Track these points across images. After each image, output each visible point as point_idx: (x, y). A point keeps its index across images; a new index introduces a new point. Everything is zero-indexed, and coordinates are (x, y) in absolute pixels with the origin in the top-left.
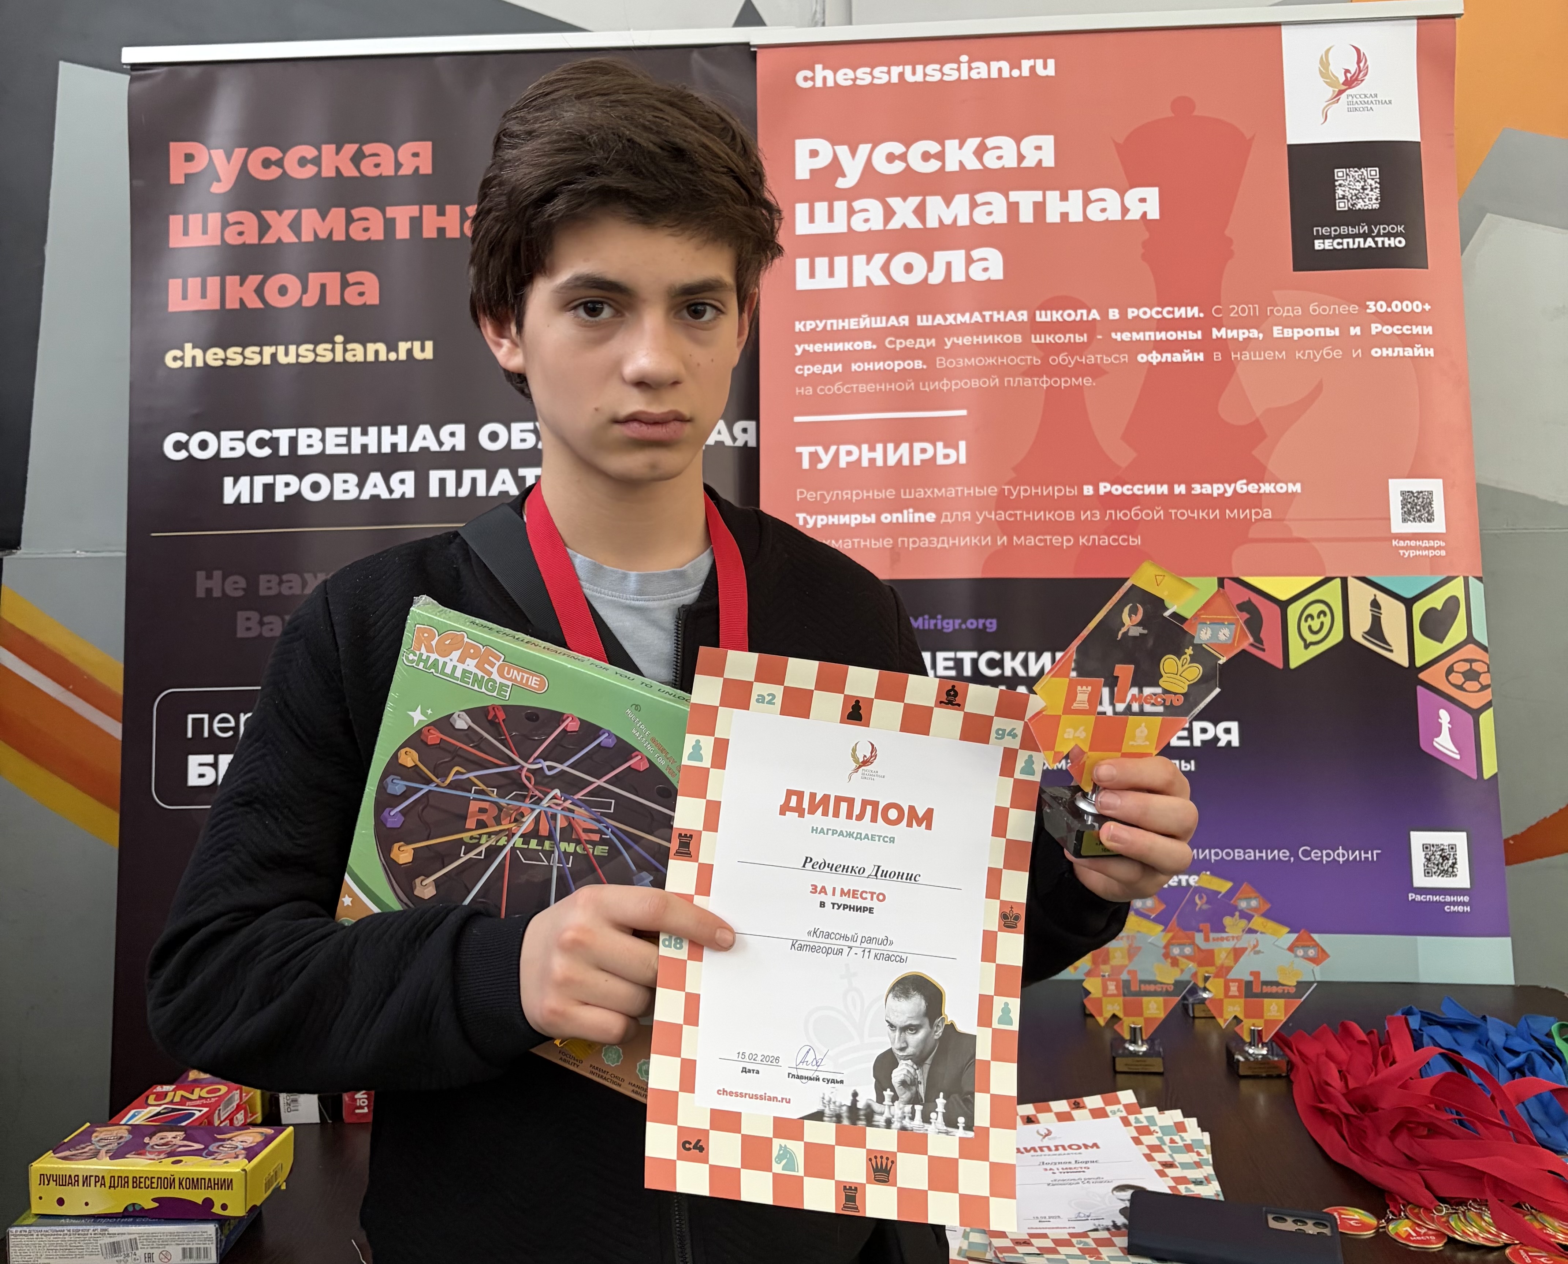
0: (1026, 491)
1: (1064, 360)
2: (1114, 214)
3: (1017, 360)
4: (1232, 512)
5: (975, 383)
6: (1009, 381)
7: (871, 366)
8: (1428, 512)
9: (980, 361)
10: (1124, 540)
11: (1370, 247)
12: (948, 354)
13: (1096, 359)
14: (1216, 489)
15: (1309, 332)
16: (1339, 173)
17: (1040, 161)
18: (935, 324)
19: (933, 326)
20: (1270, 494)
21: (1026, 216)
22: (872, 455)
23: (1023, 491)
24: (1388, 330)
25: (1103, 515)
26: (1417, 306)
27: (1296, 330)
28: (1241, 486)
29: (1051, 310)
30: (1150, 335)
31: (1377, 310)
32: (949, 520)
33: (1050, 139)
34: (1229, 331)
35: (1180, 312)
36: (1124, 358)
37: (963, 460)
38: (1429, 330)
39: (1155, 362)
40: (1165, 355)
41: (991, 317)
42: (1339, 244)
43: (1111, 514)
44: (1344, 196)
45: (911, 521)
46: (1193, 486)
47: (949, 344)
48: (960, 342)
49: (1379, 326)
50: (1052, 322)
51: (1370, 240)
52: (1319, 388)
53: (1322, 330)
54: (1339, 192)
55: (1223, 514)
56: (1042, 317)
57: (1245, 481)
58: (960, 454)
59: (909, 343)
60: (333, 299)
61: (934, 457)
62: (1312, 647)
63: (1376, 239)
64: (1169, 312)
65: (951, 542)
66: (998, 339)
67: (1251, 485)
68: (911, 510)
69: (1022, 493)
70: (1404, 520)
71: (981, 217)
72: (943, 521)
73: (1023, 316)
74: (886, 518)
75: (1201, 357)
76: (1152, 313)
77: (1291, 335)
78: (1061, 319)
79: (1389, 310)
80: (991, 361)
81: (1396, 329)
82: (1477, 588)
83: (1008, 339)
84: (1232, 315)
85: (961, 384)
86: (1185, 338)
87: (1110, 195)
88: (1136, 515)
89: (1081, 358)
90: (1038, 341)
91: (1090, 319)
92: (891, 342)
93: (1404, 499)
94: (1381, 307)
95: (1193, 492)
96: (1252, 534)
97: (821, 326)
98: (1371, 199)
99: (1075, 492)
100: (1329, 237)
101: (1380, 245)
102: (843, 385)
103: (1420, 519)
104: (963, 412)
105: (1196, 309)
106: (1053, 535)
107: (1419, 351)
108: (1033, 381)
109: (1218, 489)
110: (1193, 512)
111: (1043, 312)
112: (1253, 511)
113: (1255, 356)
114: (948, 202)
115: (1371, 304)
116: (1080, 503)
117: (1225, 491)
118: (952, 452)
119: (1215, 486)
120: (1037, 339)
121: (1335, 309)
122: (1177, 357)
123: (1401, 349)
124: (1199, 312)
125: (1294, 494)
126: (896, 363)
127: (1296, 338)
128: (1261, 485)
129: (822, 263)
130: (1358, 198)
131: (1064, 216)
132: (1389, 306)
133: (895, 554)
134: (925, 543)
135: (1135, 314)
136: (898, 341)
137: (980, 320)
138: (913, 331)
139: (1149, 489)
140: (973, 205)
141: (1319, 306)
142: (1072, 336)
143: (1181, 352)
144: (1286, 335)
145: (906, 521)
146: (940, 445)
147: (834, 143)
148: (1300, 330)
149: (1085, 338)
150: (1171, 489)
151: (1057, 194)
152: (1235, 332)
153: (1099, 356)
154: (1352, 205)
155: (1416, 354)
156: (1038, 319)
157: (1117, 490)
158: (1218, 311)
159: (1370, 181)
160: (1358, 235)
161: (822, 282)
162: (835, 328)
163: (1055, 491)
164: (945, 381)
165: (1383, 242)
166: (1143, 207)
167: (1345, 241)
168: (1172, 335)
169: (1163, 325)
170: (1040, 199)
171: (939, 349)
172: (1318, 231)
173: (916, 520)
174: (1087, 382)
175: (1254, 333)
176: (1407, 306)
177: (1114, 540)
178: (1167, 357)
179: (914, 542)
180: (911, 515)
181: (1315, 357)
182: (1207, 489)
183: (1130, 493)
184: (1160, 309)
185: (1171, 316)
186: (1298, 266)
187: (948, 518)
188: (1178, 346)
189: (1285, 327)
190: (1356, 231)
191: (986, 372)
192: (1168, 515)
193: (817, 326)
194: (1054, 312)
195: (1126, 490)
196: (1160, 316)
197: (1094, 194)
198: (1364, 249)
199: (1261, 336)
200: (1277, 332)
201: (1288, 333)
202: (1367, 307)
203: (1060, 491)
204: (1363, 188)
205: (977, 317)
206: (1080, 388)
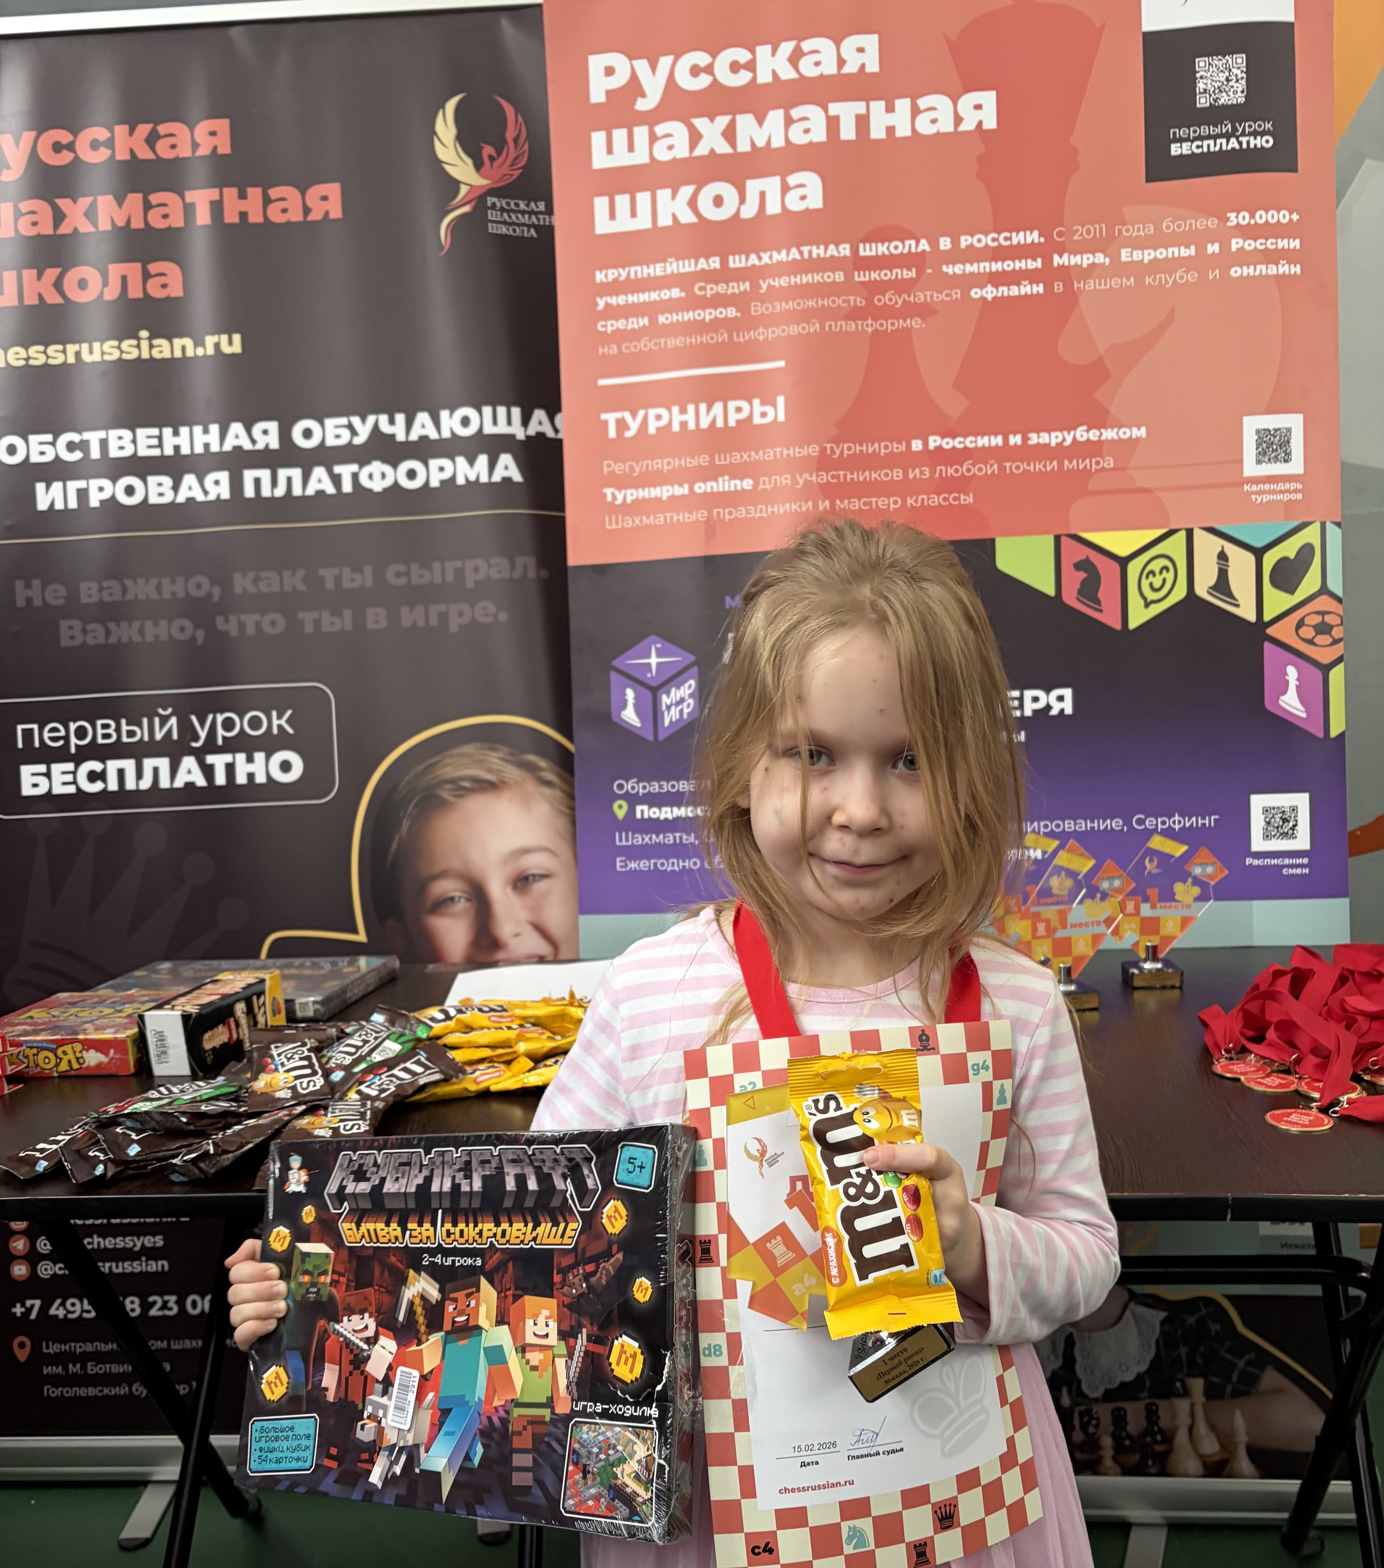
0: (849, 449)
1: (890, 300)
2: (946, 125)
3: (839, 302)
4: (1070, 462)
5: (793, 330)
6: (830, 326)
7: (680, 318)
8: (1285, 452)
9: (799, 304)
10: (955, 499)
11: (1233, 149)
12: (762, 299)
13: (925, 296)
14: (1053, 438)
15: (1161, 254)
16: (1201, 63)
17: (863, 66)
18: (749, 264)
19: (746, 268)
20: (1113, 440)
21: (848, 132)
22: (684, 418)
23: (846, 449)
24: (1250, 245)
25: (932, 473)
26: (1284, 217)
27: (1146, 252)
28: (1081, 434)
29: (876, 242)
30: (985, 267)
31: (1238, 223)
32: (768, 487)
33: (875, 38)
34: (1072, 257)
35: (1018, 238)
36: (957, 294)
37: (781, 418)
38: (1296, 244)
39: (989, 297)
40: (1001, 289)
41: (810, 252)
42: (1198, 147)
43: (941, 471)
44: (1205, 90)
45: (727, 489)
46: (1030, 435)
47: (764, 286)
48: (777, 284)
49: (1241, 241)
50: (877, 255)
51: (1233, 140)
52: (1171, 315)
53: (1176, 250)
54: (1201, 86)
55: (1061, 465)
56: (867, 251)
57: (1085, 428)
58: (778, 411)
59: (721, 288)
60: (135, 292)
61: (751, 416)
62: (1152, 606)
63: (1241, 139)
64: (1006, 239)
65: (770, 510)
66: (817, 278)
67: (1092, 432)
68: (726, 478)
69: (846, 452)
70: (1259, 462)
71: (797, 137)
72: (761, 487)
73: (845, 250)
74: (700, 488)
75: (1040, 289)
76: (987, 240)
77: (1141, 258)
78: (886, 253)
79: (1252, 222)
80: (811, 303)
81: (1259, 244)
82: (1334, 534)
83: (829, 277)
84: (1075, 238)
85: (778, 332)
86: (1024, 267)
87: (941, 102)
88: (969, 470)
89: (909, 296)
90: (862, 279)
91: (919, 250)
92: (701, 289)
93: (1259, 438)
94: (1244, 218)
95: (1030, 442)
96: (1092, 485)
97: (624, 274)
98: (1235, 92)
99: (903, 448)
100: (1187, 140)
101: (1245, 146)
102: (650, 341)
103: (1276, 460)
104: (781, 364)
105: (1036, 233)
106: (879, 497)
107: (1284, 268)
108: (857, 325)
109: (1057, 437)
110: (1029, 465)
111: (867, 245)
112: (1094, 461)
113: (1100, 285)
114: (760, 121)
115: (1232, 216)
116: (908, 460)
117: (1064, 440)
118: (769, 409)
119: (1053, 434)
120: (860, 277)
121: (1191, 224)
122: (1014, 291)
123: (1264, 267)
124: (1040, 236)
125: (1138, 439)
126: (707, 311)
127: (1146, 261)
128: (1103, 431)
129: (622, 201)
130: (1221, 91)
131: (890, 130)
132: (1252, 216)
133: (710, 526)
134: (741, 513)
135: (969, 243)
136: (708, 287)
137: (798, 257)
138: (725, 275)
139: (983, 441)
140: (789, 121)
141: (1173, 222)
142: (899, 271)
143: (1018, 285)
144: (1135, 258)
145: (721, 490)
146: (756, 402)
147: (631, 58)
148: (1152, 251)
149: (913, 274)
150: (1006, 440)
151: (881, 104)
152: (1079, 257)
153: (928, 293)
154: (1215, 100)
155: (1281, 272)
156: (862, 253)
157: (948, 443)
158: (1060, 234)
159: (1235, 71)
160: (1221, 136)
161: (624, 224)
162: (639, 276)
163: (880, 448)
164: (761, 330)
165: (1248, 143)
166: (978, 115)
167: (1205, 143)
168: (1009, 266)
169: (999, 254)
170: (863, 111)
171: (754, 294)
172: (1175, 133)
173: (732, 489)
174: (916, 323)
175: (1100, 258)
176: (1272, 217)
177: (945, 499)
178: (1003, 291)
179: (730, 513)
180: (726, 483)
181: (1167, 282)
182: (1044, 438)
183: (962, 446)
184: (995, 235)
185: (1008, 243)
186: (1152, 176)
187: (766, 484)
188: (1014, 278)
189: (1134, 248)
190: (1218, 130)
191: (805, 316)
192: (1002, 468)
193: (620, 275)
194: (880, 245)
195: (957, 443)
196: (996, 244)
197: (923, 103)
198: (1227, 151)
199: (1107, 260)
200: (1125, 255)
201: (1137, 255)
202: (1228, 219)
203: (886, 447)
204: (1228, 80)
205: (794, 254)
206: (908, 331)
